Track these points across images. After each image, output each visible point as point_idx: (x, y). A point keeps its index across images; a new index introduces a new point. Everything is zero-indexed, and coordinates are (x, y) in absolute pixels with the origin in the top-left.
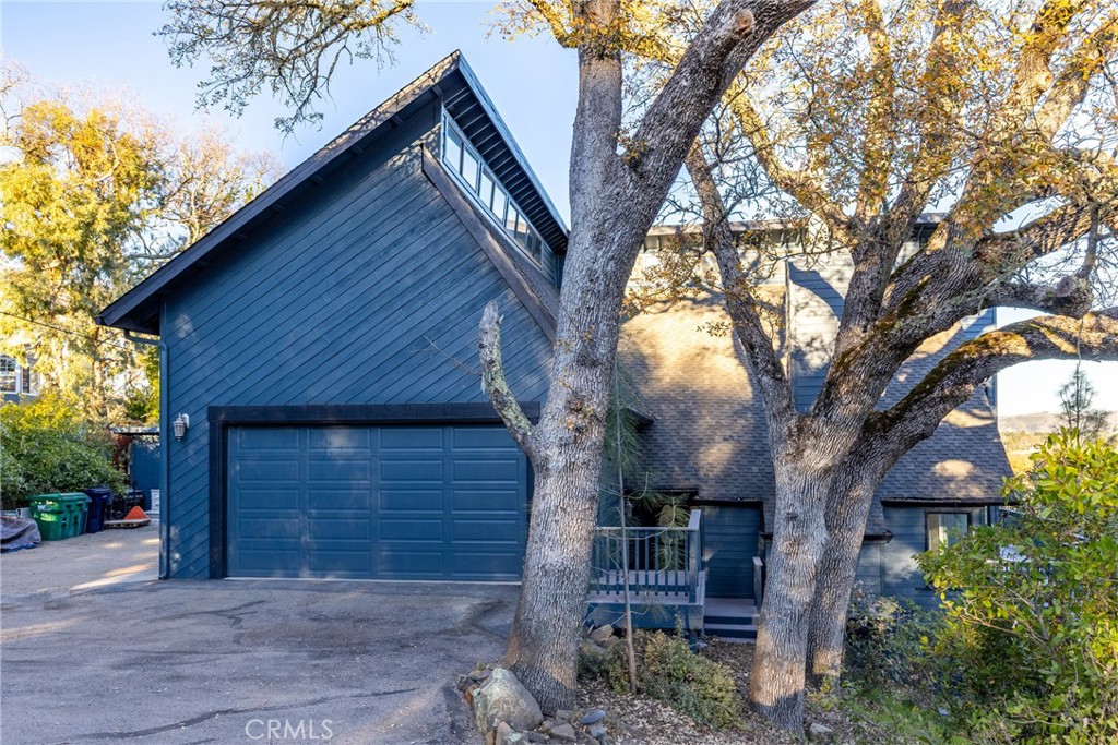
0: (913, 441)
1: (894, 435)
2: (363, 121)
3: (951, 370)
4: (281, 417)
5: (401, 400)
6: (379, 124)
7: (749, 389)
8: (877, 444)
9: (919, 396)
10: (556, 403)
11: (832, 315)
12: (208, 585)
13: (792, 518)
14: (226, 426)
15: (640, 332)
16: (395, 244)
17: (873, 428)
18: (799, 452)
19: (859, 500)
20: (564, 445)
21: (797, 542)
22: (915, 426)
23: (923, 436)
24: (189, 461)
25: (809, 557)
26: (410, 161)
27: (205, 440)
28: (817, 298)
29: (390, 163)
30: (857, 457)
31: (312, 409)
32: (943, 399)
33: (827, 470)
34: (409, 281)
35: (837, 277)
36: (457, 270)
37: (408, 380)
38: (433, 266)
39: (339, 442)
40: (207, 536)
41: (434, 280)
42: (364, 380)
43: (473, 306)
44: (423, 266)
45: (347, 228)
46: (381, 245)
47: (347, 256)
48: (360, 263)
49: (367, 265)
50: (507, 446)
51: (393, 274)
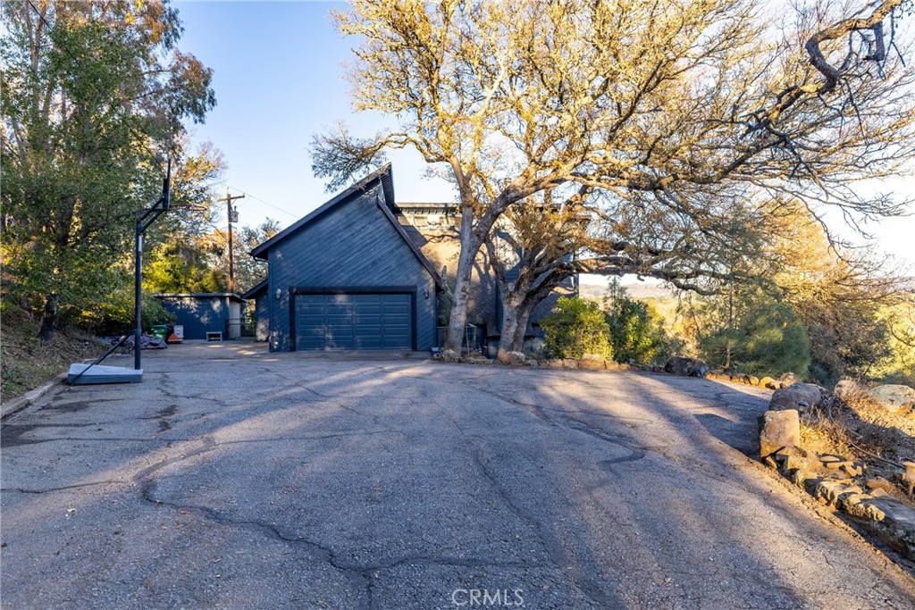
0: (541, 299)
1: (535, 297)
3: (553, 276)
4: (319, 291)
5: (365, 285)
7: (479, 278)
8: (530, 300)
9: (543, 285)
10: (459, 289)
12: (290, 353)
13: (508, 320)
14: (296, 293)
15: (429, 251)
16: (363, 228)
17: (530, 295)
18: (510, 302)
19: (525, 318)
20: (461, 299)
21: (509, 326)
22: (541, 294)
23: (544, 298)
24: (281, 307)
25: (512, 330)
27: (288, 299)
30: (524, 304)
31: (331, 288)
32: (550, 286)
33: (517, 306)
34: (368, 241)
37: (368, 277)
39: (341, 299)
40: (289, 335)
42: (351, 277)
43: (392, 251)
44: (373, 236)
45: (344, 220)
46: (357, 227)
47: (344, 232)
48: (349, 234)
49: (352, 235)
50: (404, 301)
51: (362, 238)
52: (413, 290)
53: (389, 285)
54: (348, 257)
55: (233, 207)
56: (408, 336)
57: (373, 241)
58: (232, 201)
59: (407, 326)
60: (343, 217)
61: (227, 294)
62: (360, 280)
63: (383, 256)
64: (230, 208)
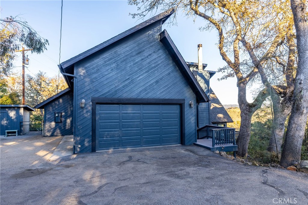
2: (150, 20)
6: (154, 22)
11: (205, 83)
16: (150, 55)
24: (84, 115)
26: (154, 33)
27: (90, 108)
28: (202, 79)
29: (148, 33)
34: (153, 66)
35: (205, 75)
36: (165, 64)
37: (153, 92)
38: (159, 62)
40: (91, 139)
41: (160, 66)
42: (140, 92)
43: (169, 74)
44: (157, 62)
45: (137, 48)
46: (146, 54)
47: (136, 56)
48: (140, 59)
49: (142, 59)
50: (175, 110)
51: (149, 63)
52: (182, 102)
53: (167, 98)
54: (139, 76)
55: (26, 55)
56: (178, 135)
57: (157, 66)
58: (25, 52)
59: (177, 128)
60: (135, 45)
61: (22, 106)
62: (147, 94)
63: (163, 77)
64: (24, 56)
